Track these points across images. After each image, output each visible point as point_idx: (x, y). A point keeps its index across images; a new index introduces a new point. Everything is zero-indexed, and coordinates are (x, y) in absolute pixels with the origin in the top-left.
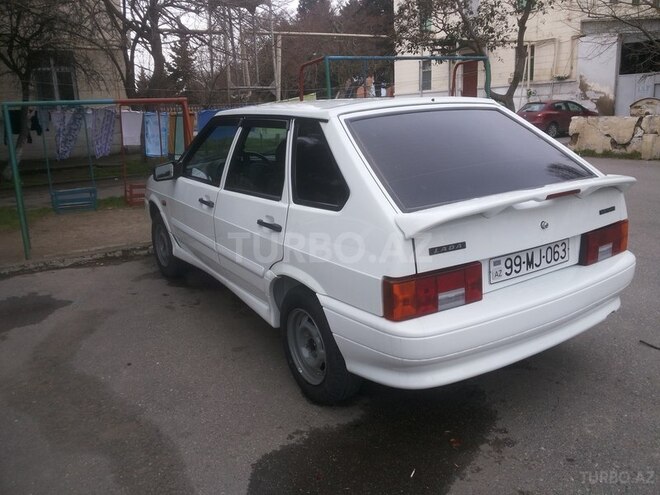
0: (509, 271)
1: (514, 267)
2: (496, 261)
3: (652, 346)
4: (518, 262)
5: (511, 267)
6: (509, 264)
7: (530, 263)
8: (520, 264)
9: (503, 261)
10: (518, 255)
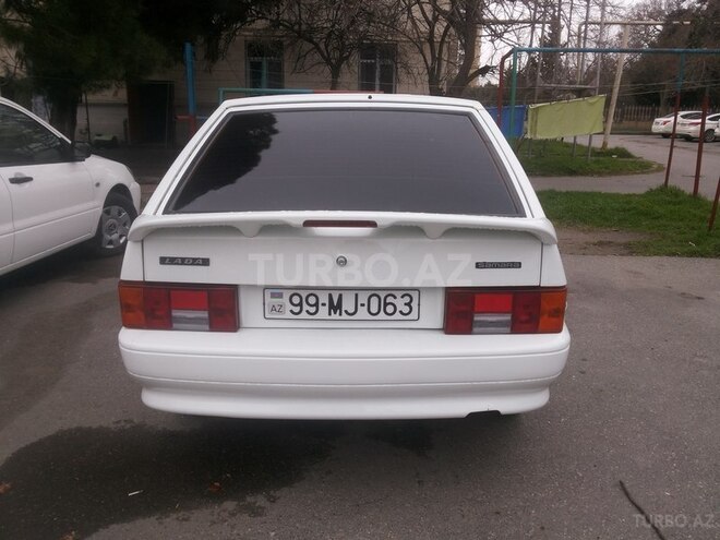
0: (297, 309)
1: (306, 307)
2: (276, 291)
3: (627, 494)
4: (312, 300)
5: (300, 304)
6: (296, 300)
7: (335, 307)
8: (316, 305)
9: (287, 295)
10: (313, 291)
